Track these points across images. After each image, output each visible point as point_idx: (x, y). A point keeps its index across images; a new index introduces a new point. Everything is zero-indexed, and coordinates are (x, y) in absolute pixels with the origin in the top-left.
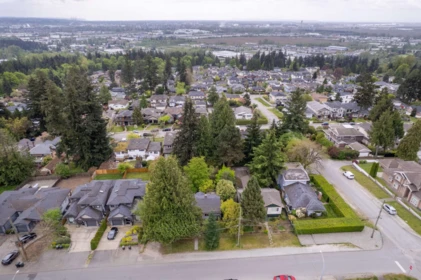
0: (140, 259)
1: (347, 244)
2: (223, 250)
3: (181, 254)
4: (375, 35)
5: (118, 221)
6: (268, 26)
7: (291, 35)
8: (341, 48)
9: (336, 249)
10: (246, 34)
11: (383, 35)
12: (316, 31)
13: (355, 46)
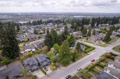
0: (61, 70)
1: (95, 52)
2: (77, 61)
3: (70, 65)
4: (58, 15)
5: (44, 66)
6: (30, 14)
7: (38, 16)
8: (52, 18)
9: (94, 53)
10: (25, 16)
11: (60, 15)
12: (44, 15)
13: (55, 18)
